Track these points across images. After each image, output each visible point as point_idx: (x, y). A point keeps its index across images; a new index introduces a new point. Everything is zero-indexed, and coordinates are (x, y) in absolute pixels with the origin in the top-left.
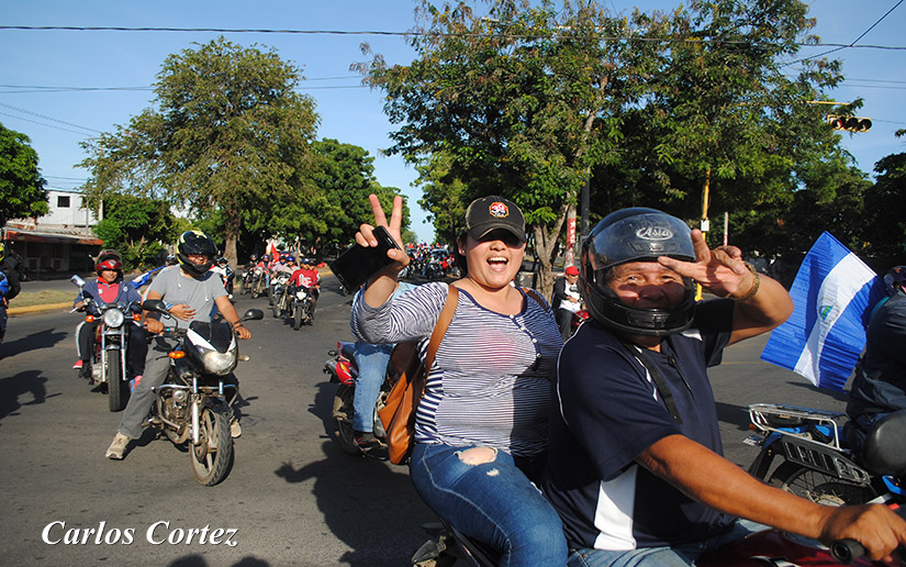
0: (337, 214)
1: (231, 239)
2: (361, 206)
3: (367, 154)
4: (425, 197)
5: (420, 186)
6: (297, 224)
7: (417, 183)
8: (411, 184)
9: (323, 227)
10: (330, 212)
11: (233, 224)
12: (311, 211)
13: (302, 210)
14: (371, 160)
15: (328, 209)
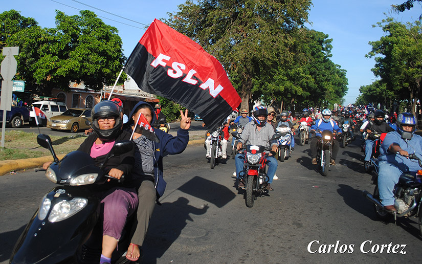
0: (308, 81)
1: (245, 97)
2: (324, 75)
3: (327, 36)
4: (376, 66)
5: (373, 57)
6: (282, 88)
7: (371, 55)
8: (366, 56)
9: (300, 91)
10: (304, 80)
11: (246, 86)
12: (291, 79)
13: (285, 78)
14: (330, 41)
15: (302, 77)
